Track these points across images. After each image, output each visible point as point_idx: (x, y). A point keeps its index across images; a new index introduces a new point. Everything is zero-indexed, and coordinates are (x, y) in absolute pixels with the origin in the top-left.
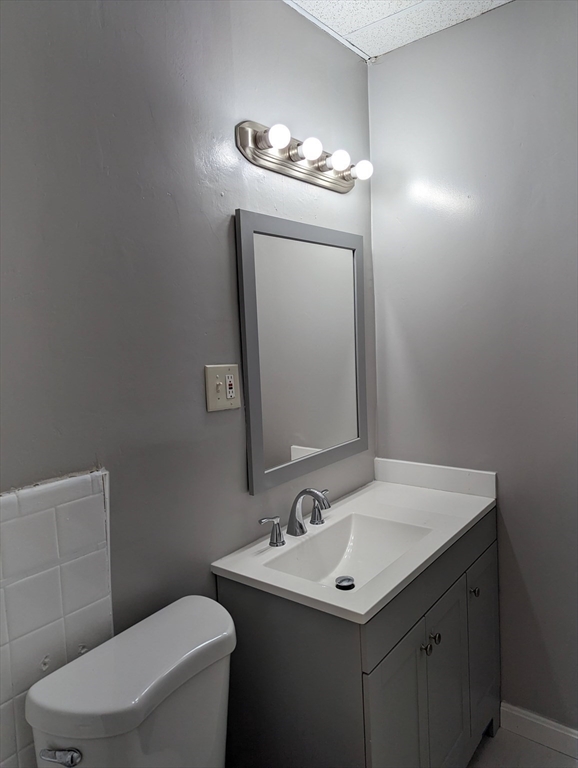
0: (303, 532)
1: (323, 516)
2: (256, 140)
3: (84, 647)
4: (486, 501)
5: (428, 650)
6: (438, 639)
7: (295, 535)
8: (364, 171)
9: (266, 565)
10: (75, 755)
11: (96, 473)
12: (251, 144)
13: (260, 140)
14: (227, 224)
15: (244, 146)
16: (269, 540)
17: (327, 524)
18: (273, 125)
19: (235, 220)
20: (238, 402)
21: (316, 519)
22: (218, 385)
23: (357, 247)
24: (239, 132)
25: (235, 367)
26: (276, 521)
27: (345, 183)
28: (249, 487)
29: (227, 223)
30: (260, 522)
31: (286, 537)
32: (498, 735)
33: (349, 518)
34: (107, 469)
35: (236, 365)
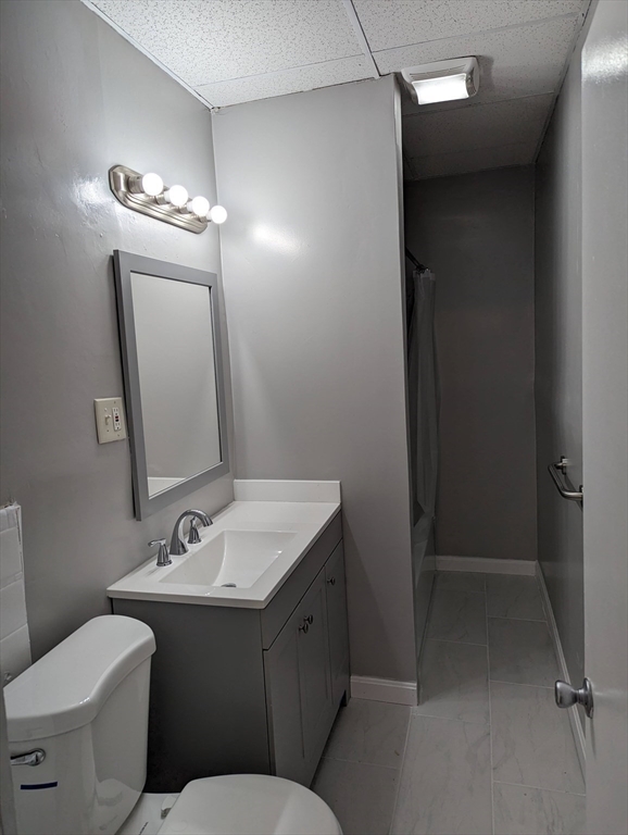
0: (185, 551)
1: (200, 535)
2: (128, 184)
3: (9, 675)
4: (333, 506)
5: (305, 629)
6: (310, 620)
7: (179, 554)
8: (219, 215)
9: (160, 581)
10: (39, 754)
11: (10, 508)
12: (123, 188)
13: (132, 185)
14: (106, 263)
15: (118, 189)
16: (156, 561)
17: (204, 541)
18: (146, 172)
19: (114, 261)
20: (123, 434)
21: (194, 537)
22: (106, 419)
23: (212, 285)
24: (112, 175)
25: (119, 400)
26: (163, 542)
27: (200, 225)
28: (136, 513)
29: (106, 261)
30: (150, 544)
31: (171, 557)
32: (351, 703)
33: (222, 534)
34: (18, 503)
35: (120, 398)
